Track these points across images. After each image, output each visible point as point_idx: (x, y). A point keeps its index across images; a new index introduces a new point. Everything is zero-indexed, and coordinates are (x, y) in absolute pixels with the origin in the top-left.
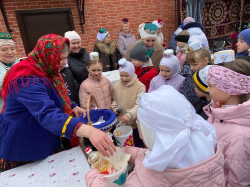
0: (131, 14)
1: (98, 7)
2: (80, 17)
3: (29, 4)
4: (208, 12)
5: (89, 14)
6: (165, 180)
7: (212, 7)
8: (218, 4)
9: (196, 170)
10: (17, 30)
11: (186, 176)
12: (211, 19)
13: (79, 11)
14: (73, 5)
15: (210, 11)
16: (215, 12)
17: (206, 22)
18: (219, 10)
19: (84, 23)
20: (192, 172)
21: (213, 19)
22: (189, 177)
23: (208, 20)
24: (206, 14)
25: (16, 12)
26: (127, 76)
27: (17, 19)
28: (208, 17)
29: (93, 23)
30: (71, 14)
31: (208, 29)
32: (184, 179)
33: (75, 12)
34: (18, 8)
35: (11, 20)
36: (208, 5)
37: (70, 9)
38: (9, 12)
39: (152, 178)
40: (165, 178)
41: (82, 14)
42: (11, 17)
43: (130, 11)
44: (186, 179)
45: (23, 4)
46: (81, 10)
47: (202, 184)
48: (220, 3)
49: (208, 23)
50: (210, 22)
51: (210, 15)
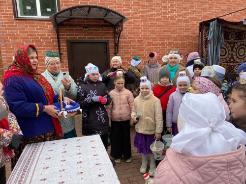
0: (158, 48)
1: (130, 41)
2: (115, 48)
3: (78, 35)
4: (232, 50)
5: (123, 46)
6: (190, 163)
7: (236, 46)
8: (242, 44)
9: (216, 158)
10: (65, 54)
11: (207, 162)
12: (235, 57)
13: (115, 43)
14: (110, 38)
15: (235, 50)
16: (239, 51)
17: (230, 59)
18: (243, 50)
19: (118, 53)
20: (212, 159)
21: (237, 57)
22: (209, 162)
23: (232, 57)
24: (230, 52)
25: (67, 41)
26: (147, 89)
27: (67, 46)
28: (232, 55)
29: (125, 53)
30: (108, 44)
31: (232, 65)
32: (204, 164)
33: (111, 44)
34: (70, 38)
35: (63, 46)
36: (232, 45)
37: (108, 41)
38: (63, 41)
39: (180, 161)
40: (190, 162)
41: (117, 45)
42: (63, 44)
43: (157, 45)
44: (206, 164)
45: (73, 35)
46: (117, 42)
47: (220, 171)
48: (243, 43)
49: (232, 60)
50: (234, 60)
51: (234, 54)
